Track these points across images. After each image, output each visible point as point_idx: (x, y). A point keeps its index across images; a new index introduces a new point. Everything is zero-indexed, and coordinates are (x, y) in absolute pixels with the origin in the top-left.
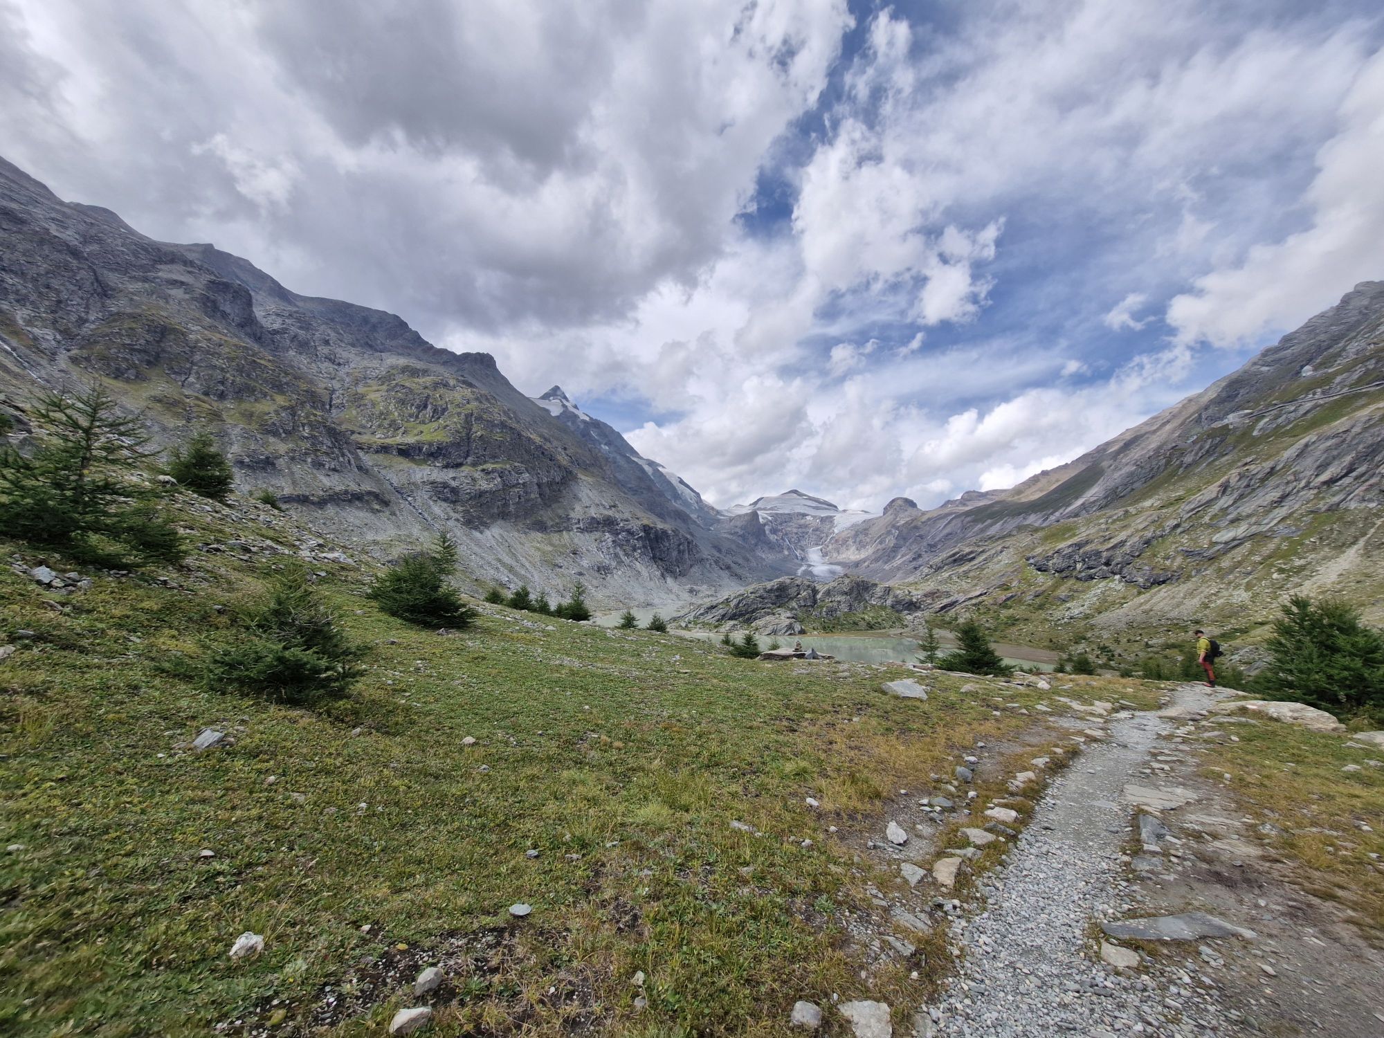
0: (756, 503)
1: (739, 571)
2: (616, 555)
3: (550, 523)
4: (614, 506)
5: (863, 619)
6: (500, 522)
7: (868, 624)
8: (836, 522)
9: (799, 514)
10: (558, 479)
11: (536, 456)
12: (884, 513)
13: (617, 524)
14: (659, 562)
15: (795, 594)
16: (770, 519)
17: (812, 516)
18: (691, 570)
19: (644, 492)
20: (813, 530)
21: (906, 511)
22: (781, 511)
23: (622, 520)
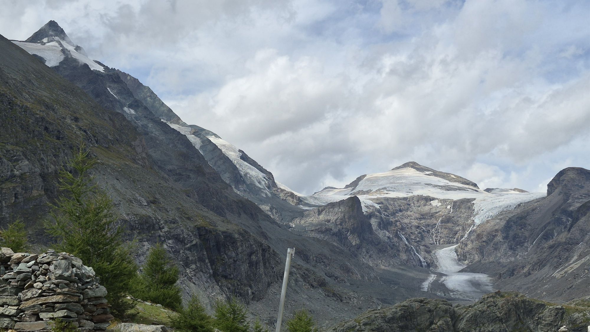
0: (355, 184)
1: (338, 289)
4: (154, 202)
8: (476, 208)
9: (421, 198)
11: (36, 133)
12: (549, 192)
13: (160, 229)
14: (223, 281)
15: (427, 323)
16: (378, 206)
17: (440, 201)
18: (269, 291)
19: (192, 175)
20: (442, 222)
21: (582, 187)
22: (392, 195)
23: (166, 222)
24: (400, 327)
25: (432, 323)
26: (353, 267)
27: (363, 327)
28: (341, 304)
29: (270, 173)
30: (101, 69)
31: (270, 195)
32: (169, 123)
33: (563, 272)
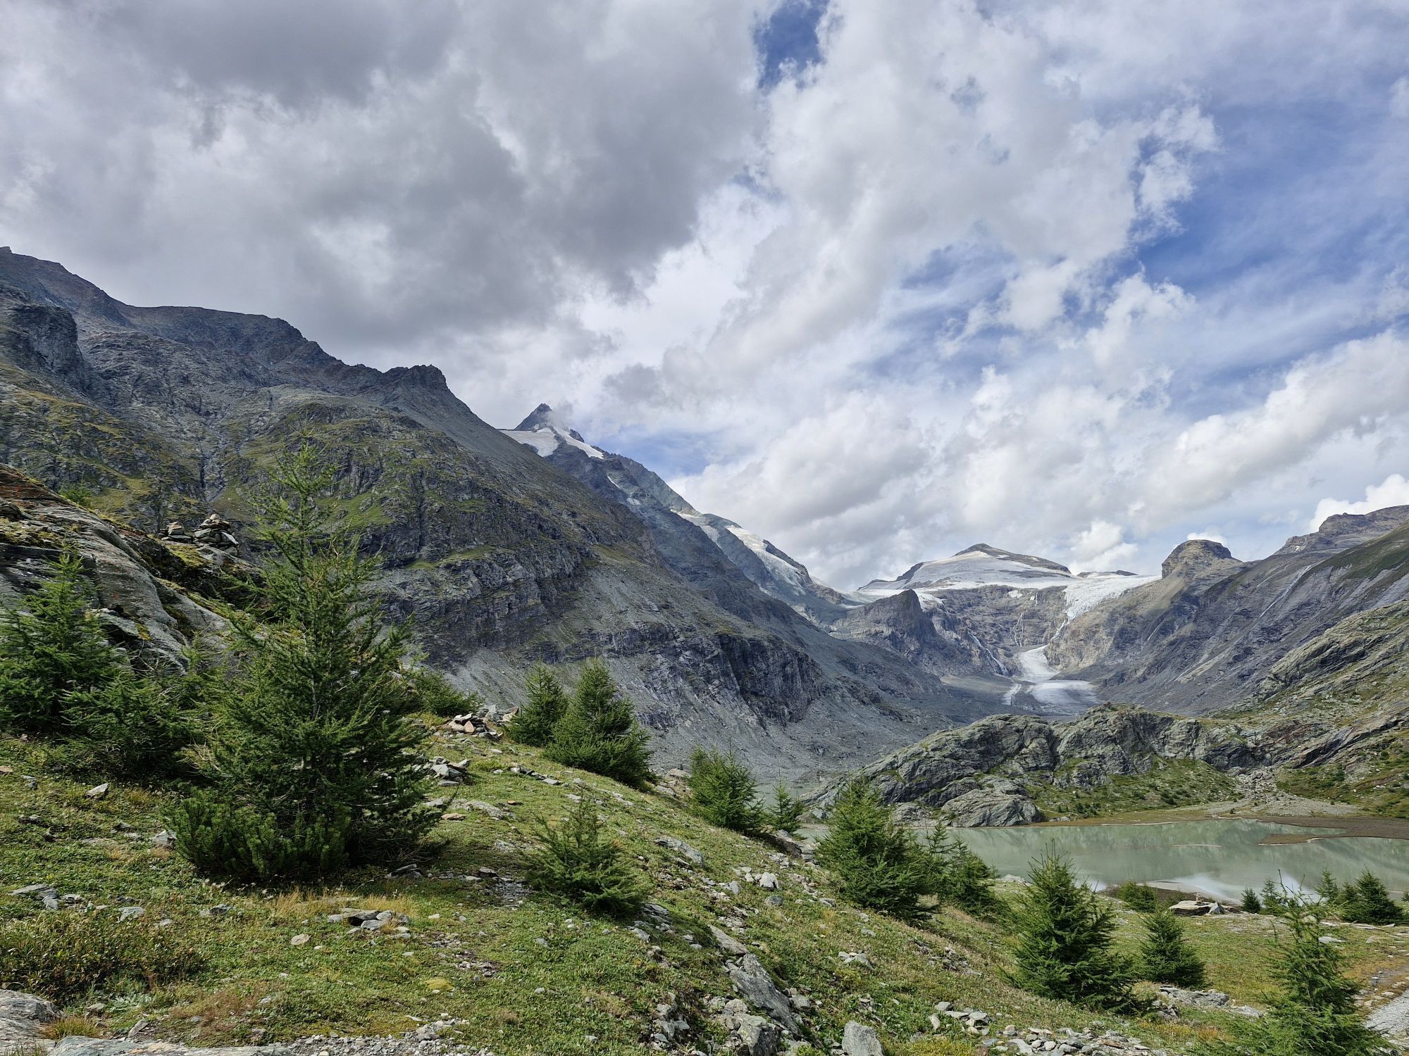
0: (908, 575)
1: (896, 705)
2: (679, 693)
3: (563, 646)
4: (666, 607)
5: (1153, 787)
6: (482, 652)
7: (1165, 795)
8: (1068, 598)
9: (994, 589)
10: (569, 569)
11: (529, 532)
12: (1165, 575)
13: (675, 638)
14: (753, 698)
15: (1016, 747)
16: (940, 601)
17: (1021, 591)
18: (810, 709)
19: (710, 574)
20: (1024, 617)
21: (1209, 565)
22: (958, 586)
23: (682, 630)
24: (980, 752)
25: (1021, 747)
26: (913, 678)
27: (932, 754)
28: (901, 723)
29: (803, 567)
30: (600, 455)
31: (804, 593)
32: (679, 514)
33: (1190, 675)
